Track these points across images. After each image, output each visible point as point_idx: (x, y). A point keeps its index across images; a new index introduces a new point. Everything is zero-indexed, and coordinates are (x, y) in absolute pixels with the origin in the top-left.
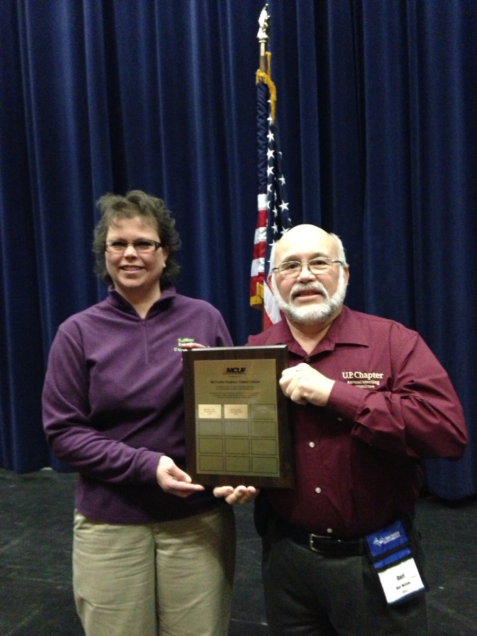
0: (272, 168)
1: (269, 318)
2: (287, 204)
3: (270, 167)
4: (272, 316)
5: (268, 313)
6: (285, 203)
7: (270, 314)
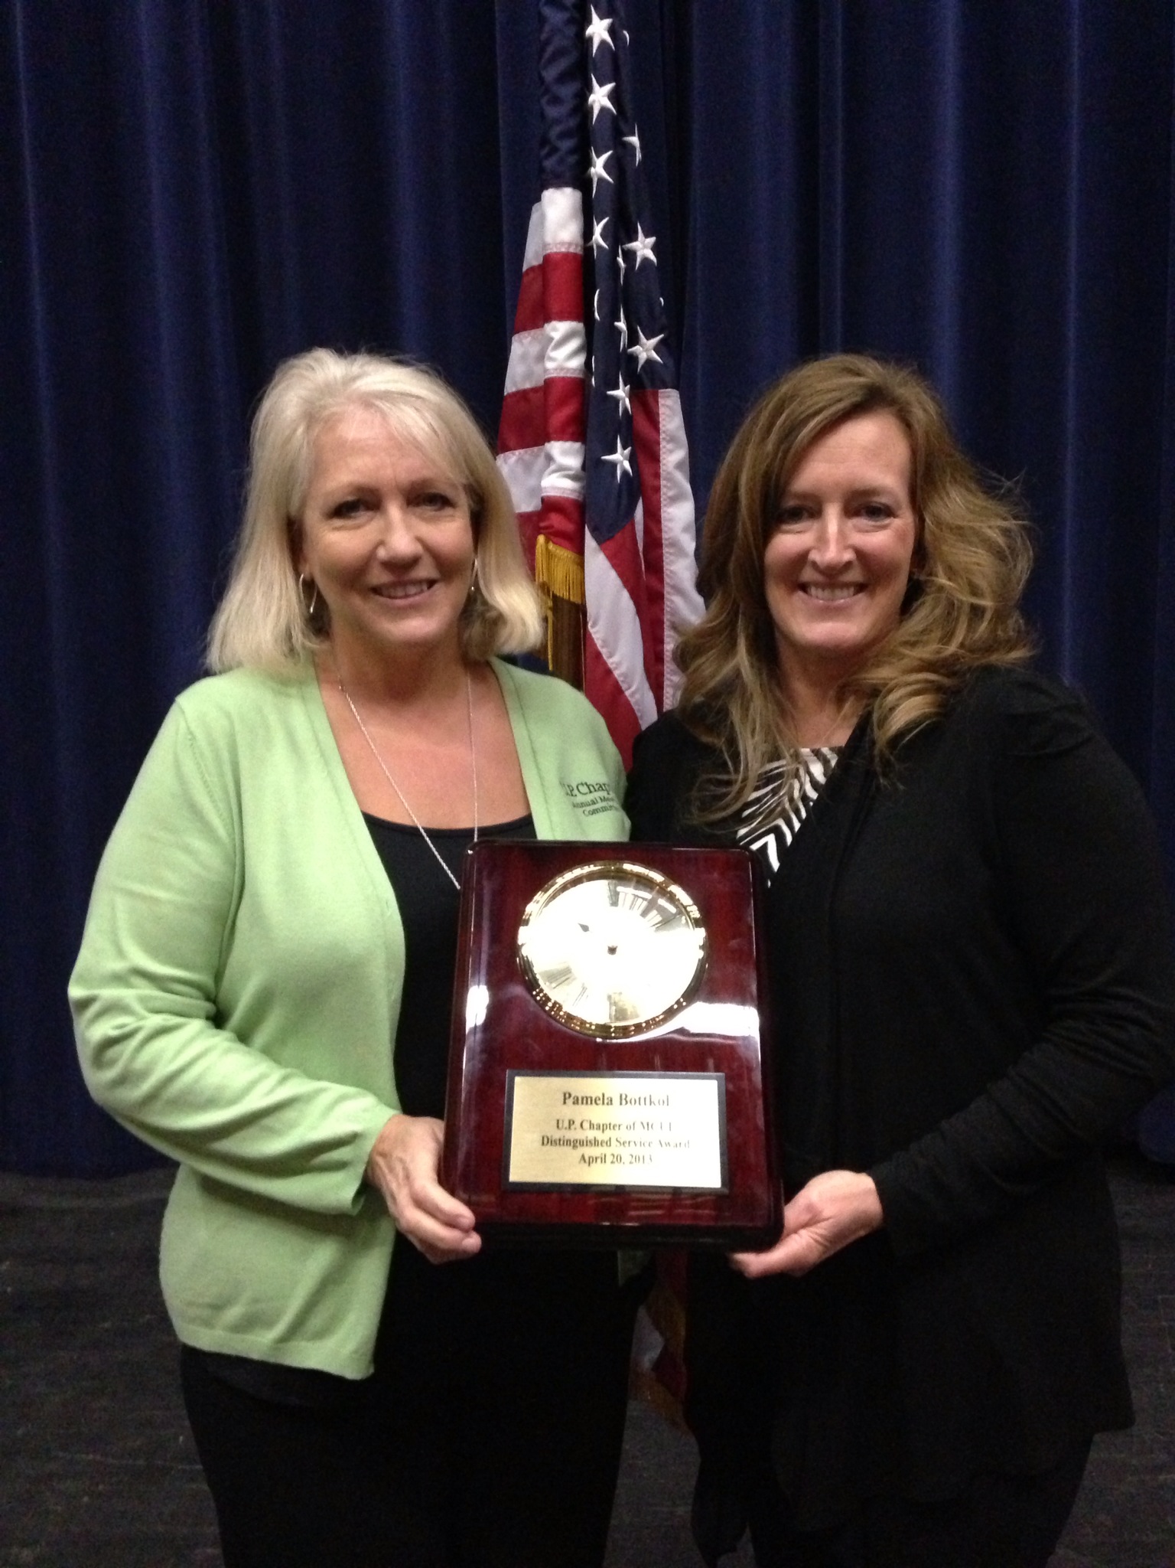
0: (609, 87)
1: (609, 672)
2: (652, 240)
3: (601, 84)
4: (619, 664)
5: (604, 651)
6: (646, 236)
7: (611, 656)
